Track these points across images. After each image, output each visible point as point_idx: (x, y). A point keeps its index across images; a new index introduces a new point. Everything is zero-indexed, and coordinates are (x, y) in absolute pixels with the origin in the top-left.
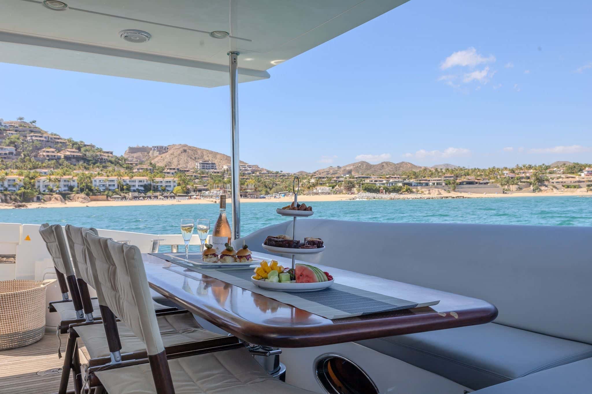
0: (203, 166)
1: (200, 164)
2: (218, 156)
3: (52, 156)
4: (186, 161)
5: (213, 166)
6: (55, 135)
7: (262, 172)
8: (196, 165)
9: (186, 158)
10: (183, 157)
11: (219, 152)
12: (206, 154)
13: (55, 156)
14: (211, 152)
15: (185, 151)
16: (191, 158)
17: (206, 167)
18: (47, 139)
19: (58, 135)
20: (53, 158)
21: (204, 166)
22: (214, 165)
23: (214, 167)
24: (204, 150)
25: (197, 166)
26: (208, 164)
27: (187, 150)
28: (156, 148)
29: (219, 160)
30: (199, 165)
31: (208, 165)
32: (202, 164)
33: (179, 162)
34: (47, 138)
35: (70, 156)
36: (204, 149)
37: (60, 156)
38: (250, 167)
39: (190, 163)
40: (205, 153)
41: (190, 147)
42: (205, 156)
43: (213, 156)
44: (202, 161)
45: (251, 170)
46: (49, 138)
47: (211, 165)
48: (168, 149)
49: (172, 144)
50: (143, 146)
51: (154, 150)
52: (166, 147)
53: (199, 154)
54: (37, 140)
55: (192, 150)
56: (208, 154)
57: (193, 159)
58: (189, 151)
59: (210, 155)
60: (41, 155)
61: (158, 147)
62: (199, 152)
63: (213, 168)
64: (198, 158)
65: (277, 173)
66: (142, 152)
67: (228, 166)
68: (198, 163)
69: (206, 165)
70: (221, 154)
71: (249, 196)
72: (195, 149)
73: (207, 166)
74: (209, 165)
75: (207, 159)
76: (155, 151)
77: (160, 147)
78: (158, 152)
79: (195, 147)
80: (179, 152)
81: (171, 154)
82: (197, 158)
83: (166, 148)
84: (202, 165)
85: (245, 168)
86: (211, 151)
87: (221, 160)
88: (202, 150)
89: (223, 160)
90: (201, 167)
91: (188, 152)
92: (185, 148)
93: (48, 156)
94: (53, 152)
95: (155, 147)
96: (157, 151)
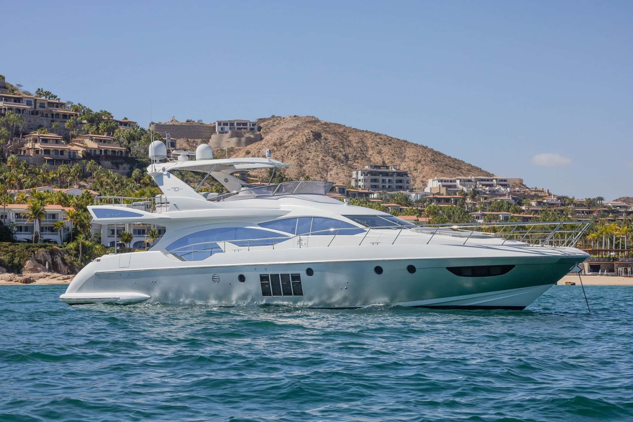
0: (372, 181)
1: (364, 173)
2: (409, 153)
3: (56, 151)
4: (321, 164)
5: (401, 181)
6: (47, 94)
7: (545, 201)
8: (354, 176)
9: (321, 156)
10: (313, 154)
11: (409, 140)
12: (373, 145)
13: (62, 152)
14: (389, 141)
15: (317, 136)
16: (334, 157)
17: (380, 184)
18: (33, 107)
19: (55, 97)
20: (60, 157)
21: (375, 180)
22: (404, 178)
23: (405, 185)
24: (367, 135)
25: (357, 181)
26: (386, 174)
27: (323, 135)
28: (227, 128)
29: (412, 164)
30: (361, 177)
31: (387, 179)
32: (371, 173)
33: (301, 166)
34: (33, 103)
35: (98, 153)
36: (367, 132)
37: (75, 152)
38: (505, 186)
39: (332, 172)
40: (369, 143)
41: (326, 124)
42: (370, 152)
43: (393, 152)
44: (371, 166)
45: (510, 193)
46: (38, 105)
47: (395, 178)
48: (260, 129)
49: (268, 116)
50: (188, 121)
51: (222, 132)
52: (254, 125)
53: (355, 145)
54: (10, 109)
55: (335, 134)
56: (380, 146)
57: (339, 159)
58: (329, 136)
59: (385, 149)
60: (28, 149)
61: (232, 124)
62: (353, 139)
63: (401, 188)
64: (355, 158)
65: (591, 203)
66: (187, 138)
67: (442, 181)
68: (360, 172)
69: (381, 178)
70: (416, 145)
71: (620, 269)
72: (341, 130)
73: (384, 181)
74: (391, 178)
75: (377, 159)
76: (227, 135)
77: (238, 124)
78: (234, 140)
79: (340, 126)
80: (300, 138)
81: (275, 145)
82: (350, 156)
83: (256, 127)
84: (369, 177)
85: (492, 188)
86: (388, 137)
87: (419, 162)
88: (363, 134)
89: (423, 162)
90: (369, 184)
91: (326, 139)
92: (316, 128)
93: (47, 152)
94: (57, 142)
95: (225, 124)
96: (232, 136)
